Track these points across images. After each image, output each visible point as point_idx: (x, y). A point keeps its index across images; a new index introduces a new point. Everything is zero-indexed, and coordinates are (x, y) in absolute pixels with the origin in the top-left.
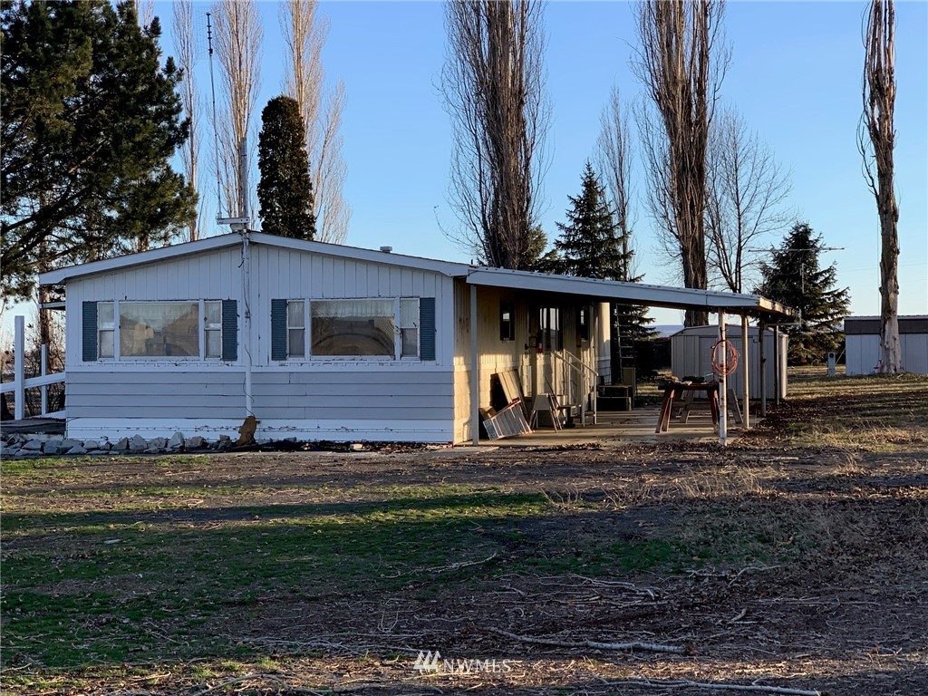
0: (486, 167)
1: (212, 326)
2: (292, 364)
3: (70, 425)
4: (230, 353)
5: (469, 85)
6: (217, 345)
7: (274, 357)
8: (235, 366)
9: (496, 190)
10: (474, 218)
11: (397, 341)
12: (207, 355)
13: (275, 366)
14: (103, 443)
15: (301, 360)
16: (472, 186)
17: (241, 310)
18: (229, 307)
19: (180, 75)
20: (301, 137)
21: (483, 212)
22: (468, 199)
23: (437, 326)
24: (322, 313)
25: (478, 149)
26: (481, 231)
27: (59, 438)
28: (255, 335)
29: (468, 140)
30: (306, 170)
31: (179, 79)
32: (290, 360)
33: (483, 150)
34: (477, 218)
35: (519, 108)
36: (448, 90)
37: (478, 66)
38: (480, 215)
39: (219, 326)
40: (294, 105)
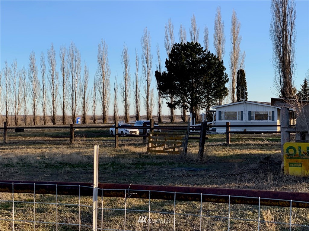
0: (282, 79)
1: (239, 115)
2: (252, 121)
3: (216, 130)
4: (242, 119)
5: (278, 60)
6: (240, 118)
7: (249, 120)
8: (243, 121)
9: (284, 84)
10: (279, 90)
11: (268, 118)
12: (238, 120)
13: (249, 121)
14: (222, 133)
15: (253, 120)
16: (279, 83)
17: (244, 113)
18: (242, 112)
19: (225, 69)
20: (245, 77)
21: (281, 88)
22: (278, 85)
23: (275, 116)
24: (256, 113)
25: (280, 75)
26: (281, 92)
27: (215, 132)
28: (246, 117)
29: (278, 73)
30: (246, 83)
31: (225, 70)
32: (251, 120)
33: (281, 75)
34: (280, 90)
35: (289, 66)
36: (273, 62)
37: (280, 57)
38: (280, 89)
39: (240, 115)
40: (243, 71)
